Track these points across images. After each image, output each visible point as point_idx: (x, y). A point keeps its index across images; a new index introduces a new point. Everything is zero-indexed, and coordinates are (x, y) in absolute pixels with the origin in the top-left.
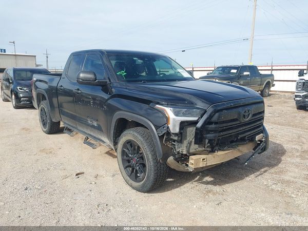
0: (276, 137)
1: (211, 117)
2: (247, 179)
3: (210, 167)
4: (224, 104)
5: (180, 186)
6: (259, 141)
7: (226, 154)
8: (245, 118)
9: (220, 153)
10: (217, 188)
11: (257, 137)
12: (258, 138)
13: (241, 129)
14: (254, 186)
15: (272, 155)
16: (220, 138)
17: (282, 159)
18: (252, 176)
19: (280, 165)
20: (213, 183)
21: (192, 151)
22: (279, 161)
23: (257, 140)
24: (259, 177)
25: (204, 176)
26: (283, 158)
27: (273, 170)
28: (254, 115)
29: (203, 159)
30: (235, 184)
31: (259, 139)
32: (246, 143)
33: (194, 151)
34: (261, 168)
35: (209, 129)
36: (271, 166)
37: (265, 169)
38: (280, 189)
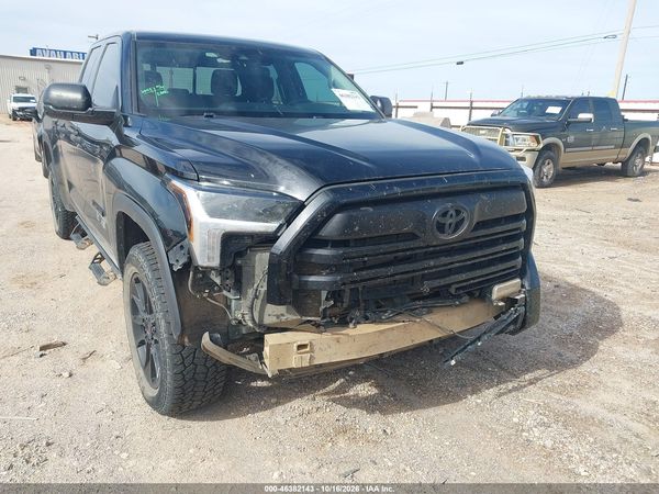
0: (612, 281)
1: (315, 224)
2: (472, 400)
3: (332, 368)
4: (366, 189)
5: (277, 404)
6: (502, 300)
7: (381, 332)
8: (443, 232)
9: (366, 329)
10: (371, 422)
11: (496, 288)
12: (499, 291)
13: (432, 263)
14: (481, 425)
15: (576, 332)
16: (360, 286)
17: (601, 347)
18: (490, 393)
19: (586, 367)
20: (369, 405)
21: (269, 320)
22: (588, 352)
23: (494, 296)
24: (506, 399)
25: (354, 381)
26: (604, 345)
27: (557, 380)
28: (481, 225)
29: (300, 347)
30: (431, 412)
31: (505, 293)
32: (462, 304)
33: (274, 320)
34: (528, 371)
35: (313, 260)
36: (558, 365)
37: (538, 373)
38: (549, 443)
